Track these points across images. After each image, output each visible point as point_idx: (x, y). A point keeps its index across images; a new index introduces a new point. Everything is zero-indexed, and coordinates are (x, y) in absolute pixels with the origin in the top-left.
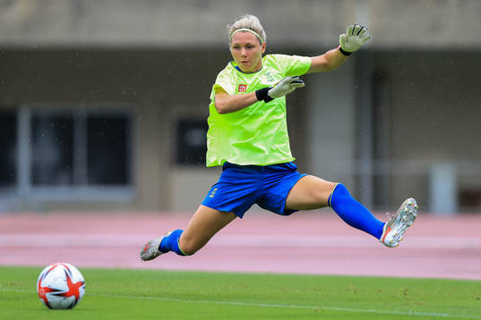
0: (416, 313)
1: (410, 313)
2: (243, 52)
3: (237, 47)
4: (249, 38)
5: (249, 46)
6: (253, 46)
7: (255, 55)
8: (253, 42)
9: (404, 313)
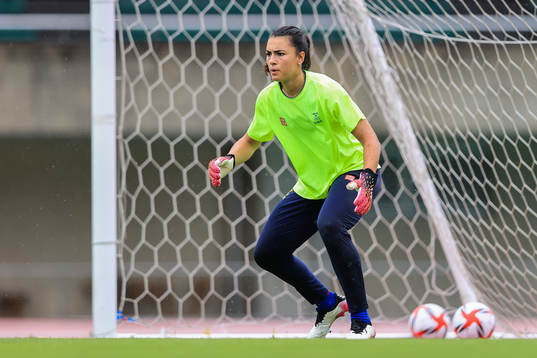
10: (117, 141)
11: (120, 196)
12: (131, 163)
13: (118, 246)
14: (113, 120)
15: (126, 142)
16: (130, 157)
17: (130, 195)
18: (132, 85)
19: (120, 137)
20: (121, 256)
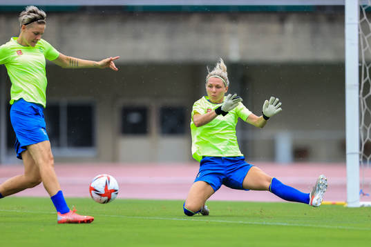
0: (268, 223)
1: (264, 223)
2: (214, 89)
3: (211, 86)
4: (219, 82)
5: (218, 87)
6: (221, 87)
7: (220, 93)
8: (221, 85)
9: (261, 223)
10: (360, 99)
11: (361, 128)
12: (367, 110)
13: (360, 155)
14: (357, 88)
15: (364, 98)
16: (366, 107)
17: (366, 127)
18: (367, 68)
19: (361, 96)
20: (361, 160)
